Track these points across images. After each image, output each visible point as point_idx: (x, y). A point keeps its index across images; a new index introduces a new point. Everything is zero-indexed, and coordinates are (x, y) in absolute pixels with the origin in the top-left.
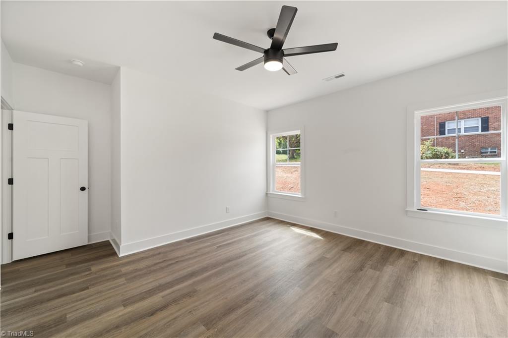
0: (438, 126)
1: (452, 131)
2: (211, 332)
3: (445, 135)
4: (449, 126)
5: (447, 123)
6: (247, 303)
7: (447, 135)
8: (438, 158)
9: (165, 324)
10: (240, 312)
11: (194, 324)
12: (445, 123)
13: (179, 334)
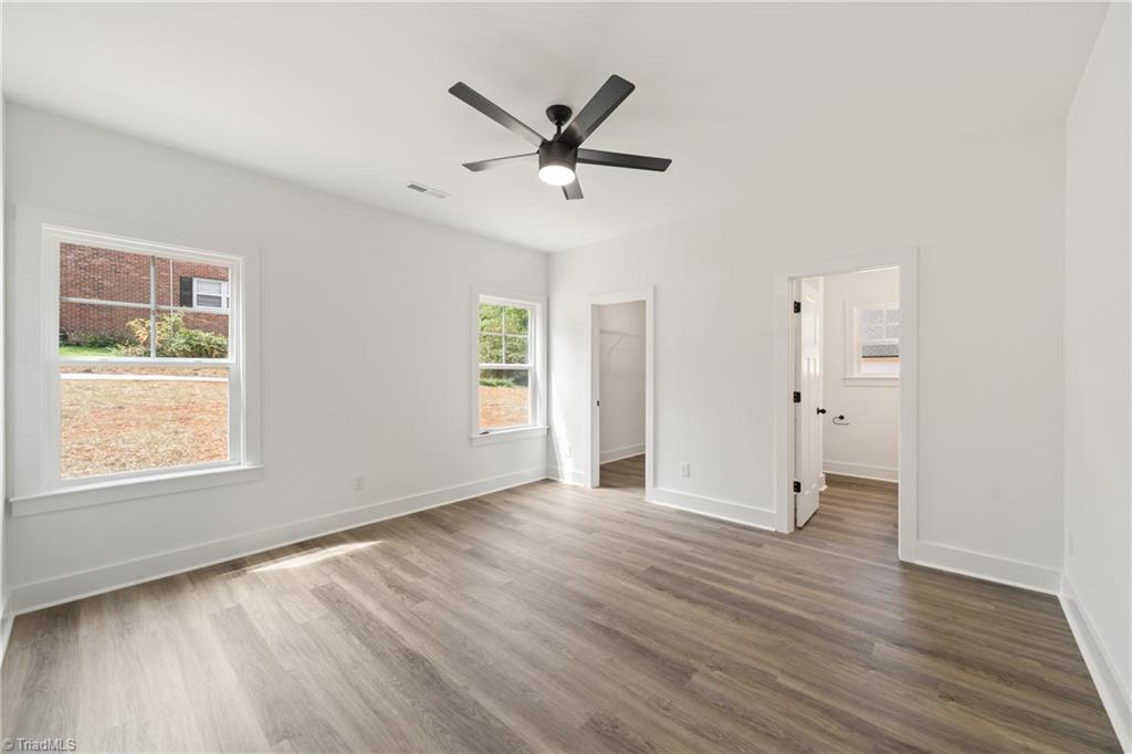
0: (178, 283)
1: (204, 299)
2: (697, 665)
3: (191, 306)
4: (200, 288)
5: (195, 280)
6: (617, 633)
7: (196, 308)
8: (200, 355)
9: (715, 741)
10: (641, 640)
11: (694, 694)
12: (191, 280)
13: (724, 707)
